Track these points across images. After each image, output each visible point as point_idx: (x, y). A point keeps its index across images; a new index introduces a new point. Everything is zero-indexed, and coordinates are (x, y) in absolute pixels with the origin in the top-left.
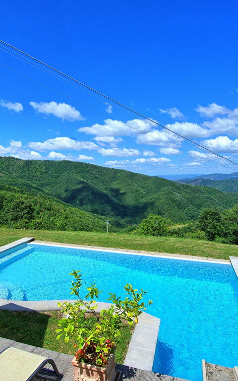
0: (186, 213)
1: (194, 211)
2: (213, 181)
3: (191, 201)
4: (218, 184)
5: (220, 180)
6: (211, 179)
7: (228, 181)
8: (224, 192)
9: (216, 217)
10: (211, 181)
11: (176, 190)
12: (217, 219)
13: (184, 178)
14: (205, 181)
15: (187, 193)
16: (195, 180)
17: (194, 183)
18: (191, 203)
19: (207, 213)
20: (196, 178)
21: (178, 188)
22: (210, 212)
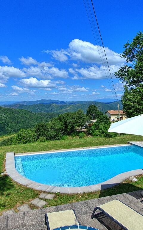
0: (9, 128)
1: (15, 126)
2: (26, 105)
3: (13, 119)
4: (29, 107)
5: (30, 105)
6: (25, 104)
7: (35, 105)
8: (33, 113)
9: (45, 128)
10: (25, 105)
11: (2, 112)
12: (45, 129)
13: (7, 104)
14: (21, 105)
15: (10, 114)
16: (15, 105)
17: (14, 107)
18: (13, 121)
19: (39, 126)
20: (15, 104)
21: (3, 111)
22: (41, 125)
